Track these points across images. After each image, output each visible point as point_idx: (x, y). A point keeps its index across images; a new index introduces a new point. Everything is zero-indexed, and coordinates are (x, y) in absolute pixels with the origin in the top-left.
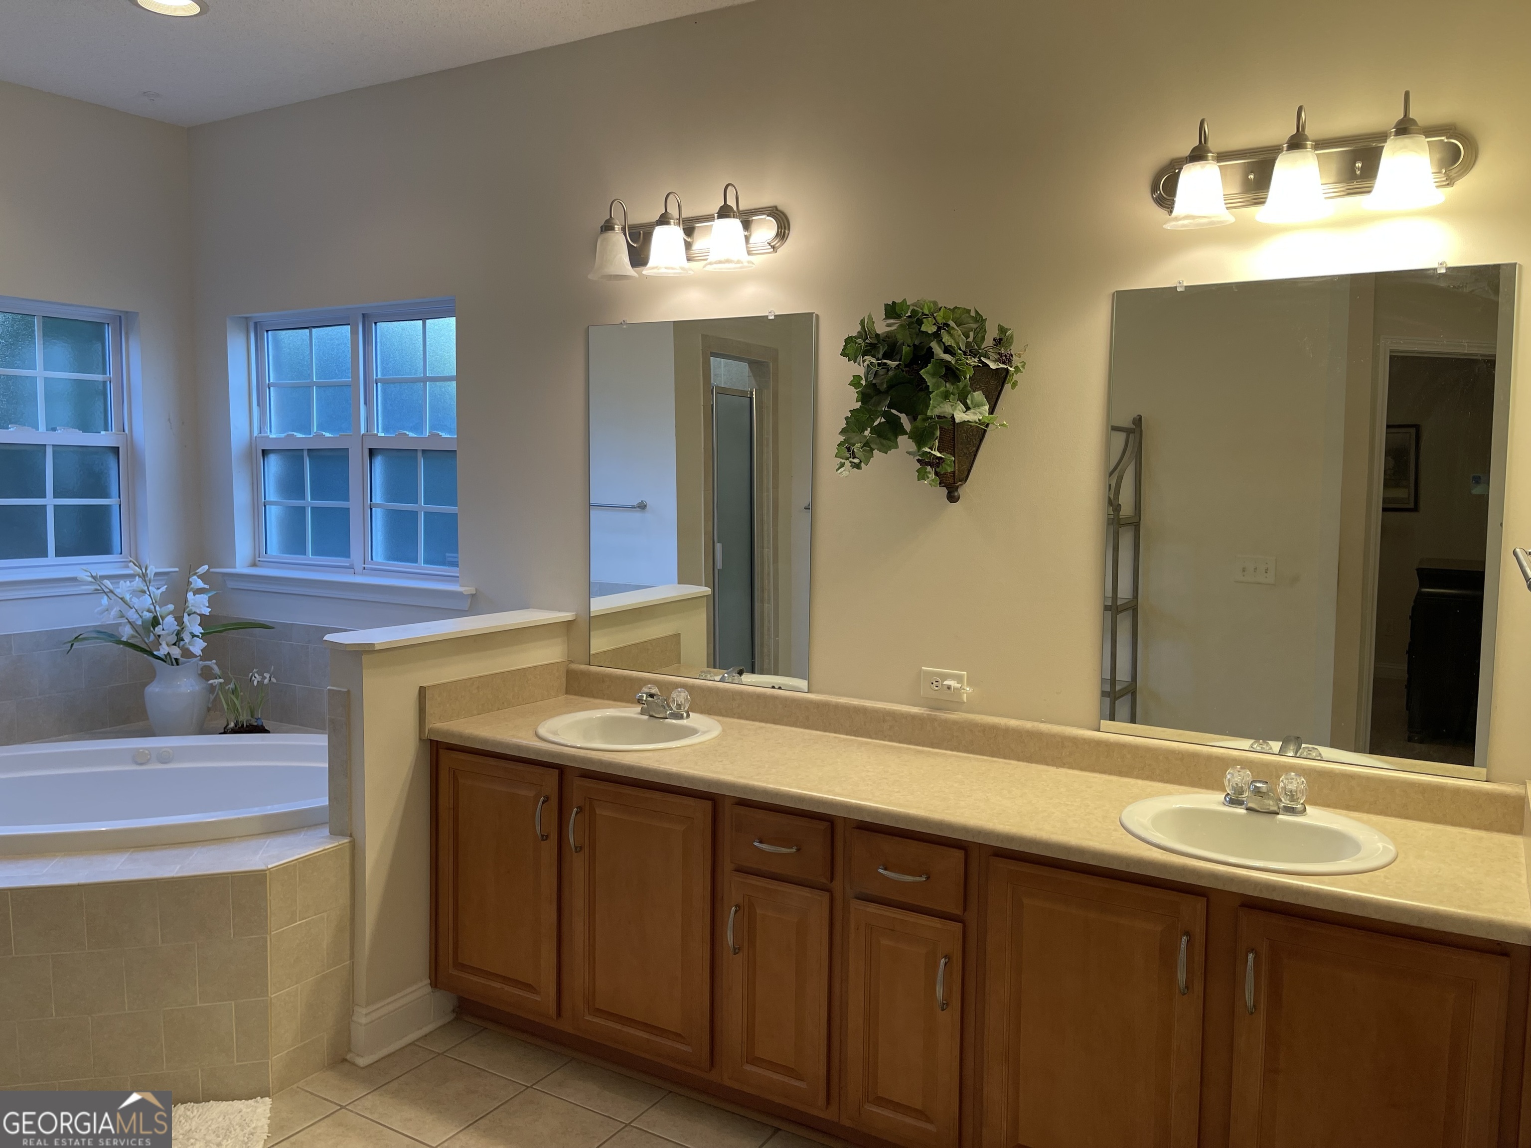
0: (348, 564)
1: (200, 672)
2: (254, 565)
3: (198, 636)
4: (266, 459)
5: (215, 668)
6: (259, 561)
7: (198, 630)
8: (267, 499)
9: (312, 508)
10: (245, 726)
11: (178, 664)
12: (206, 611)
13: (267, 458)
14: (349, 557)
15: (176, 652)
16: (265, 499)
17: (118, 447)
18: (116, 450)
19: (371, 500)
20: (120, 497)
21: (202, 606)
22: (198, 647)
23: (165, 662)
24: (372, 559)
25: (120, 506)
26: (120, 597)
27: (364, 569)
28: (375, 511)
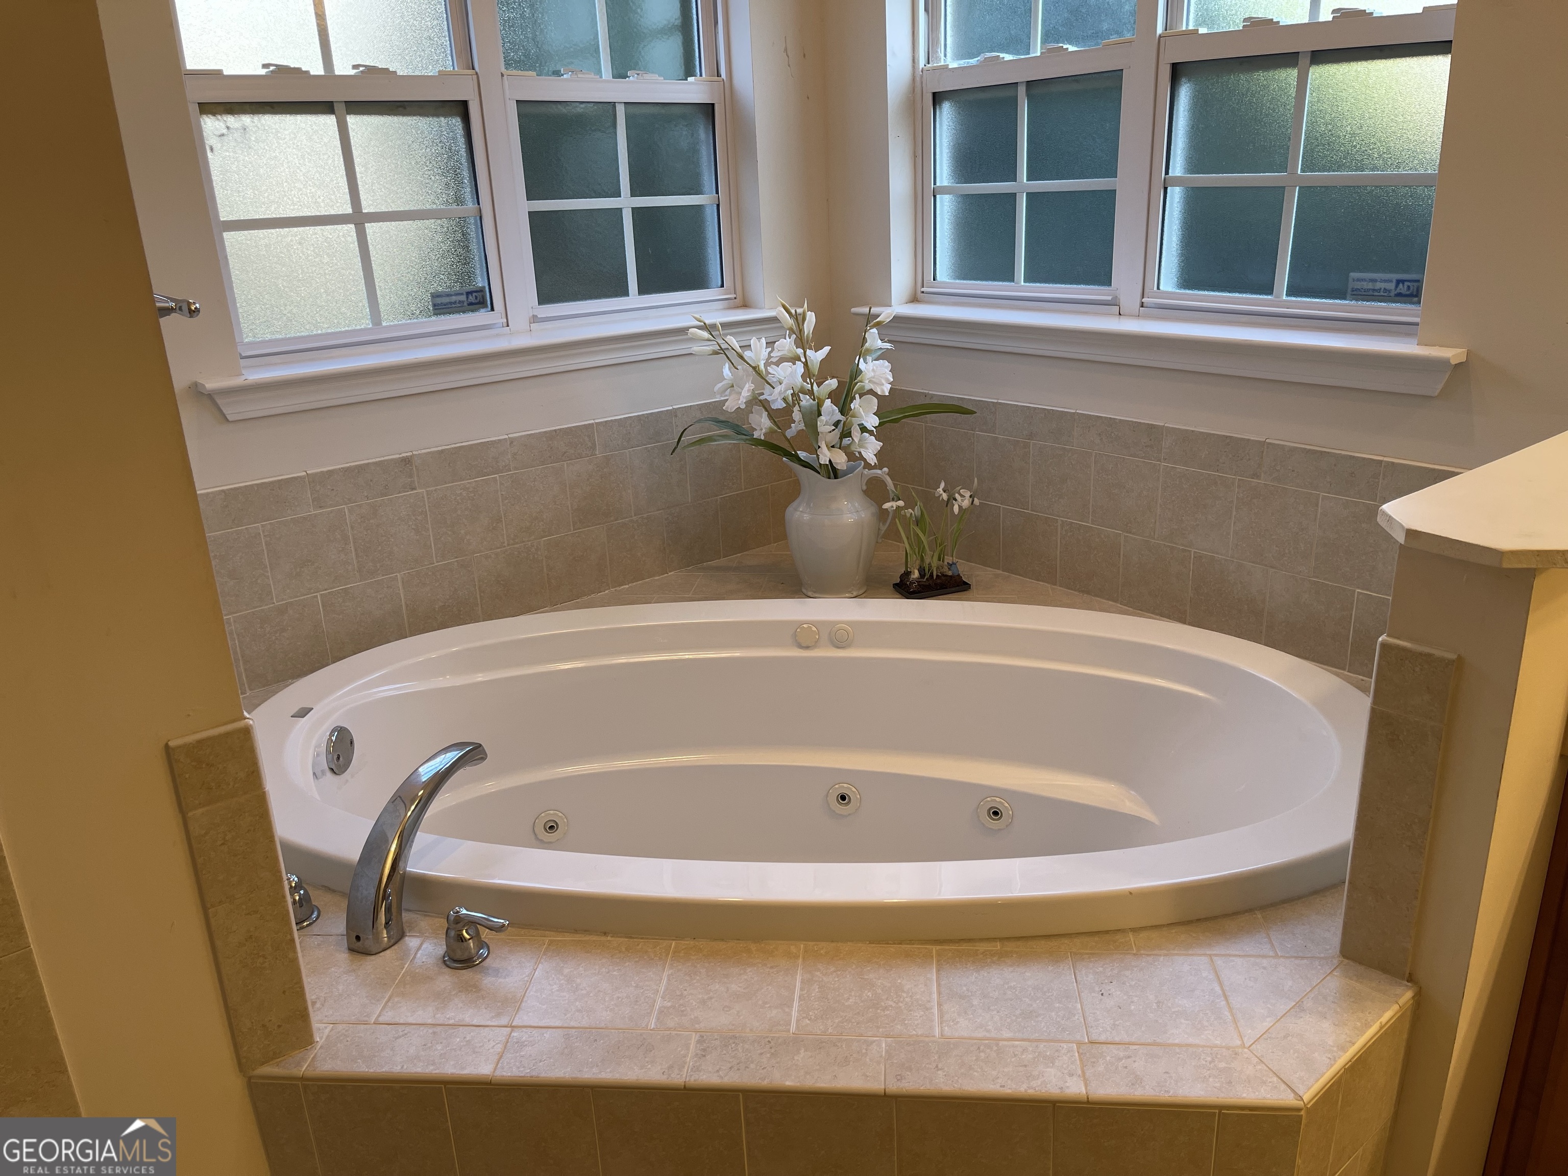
0: (1109, 298)
1: (864, 488)
2: (914, 299)
3: (871, 433)
4: (938, 107)
5: (888, 480)
6: (923, 292)
7: (872, 421)
8: (938, 184)
9: (1027, 194)
10: (935, 577)
11: (836, 477)
12: (885, 389)
13: (940, 109)
14: (1109, 283)
15: (840, 460)
16: (935, 184)
17: (713, 105)
18: (708, 110)
19: (1167, 173)
20: (717, 192)
21: (884, 382)
22: (870, 448)
23: (819, 473)
24: (1158, 288)
25: (718, 206)
26: (753, 365)
27: (1142, 306)
28: (1172, 191)
